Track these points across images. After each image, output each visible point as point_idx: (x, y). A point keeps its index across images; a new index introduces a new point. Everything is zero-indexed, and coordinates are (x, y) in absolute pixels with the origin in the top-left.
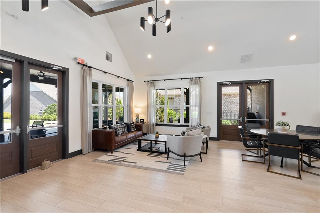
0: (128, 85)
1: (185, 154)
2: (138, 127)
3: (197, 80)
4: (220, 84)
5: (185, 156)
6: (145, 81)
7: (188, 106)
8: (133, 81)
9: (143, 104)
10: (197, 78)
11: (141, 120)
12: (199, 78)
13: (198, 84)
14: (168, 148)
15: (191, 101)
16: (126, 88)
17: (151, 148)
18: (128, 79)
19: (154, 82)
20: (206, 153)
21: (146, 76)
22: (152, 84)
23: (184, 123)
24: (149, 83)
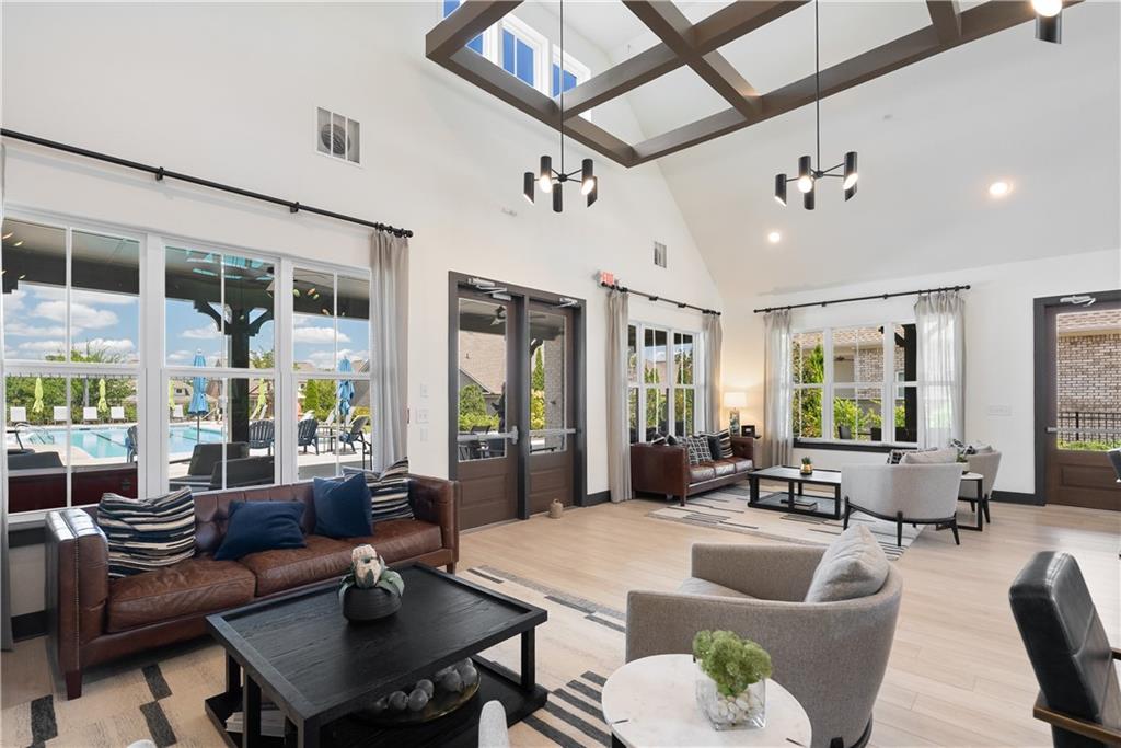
0: (706, 327)
1: (900, 514)
2: (741, 448)
3: (947, 297)
4: (1047, 306)
5: (900, 519)
6: (756, 311)
7: (910, 384)
8: (719, 314)
9: (755, 379)
10: (946, 289)
11: (744, 427)
12: (957, 289)
13: (951, 310)
14: (847, 500)
15: (923, 369)
16: (701, 336)
17: (791, 502)
18: (705, 308)
19: (786, 313)
20: (979, 529)
21: (761, 294)
22: (781, 319)
23: (897, 440)
24: (770, 317)
